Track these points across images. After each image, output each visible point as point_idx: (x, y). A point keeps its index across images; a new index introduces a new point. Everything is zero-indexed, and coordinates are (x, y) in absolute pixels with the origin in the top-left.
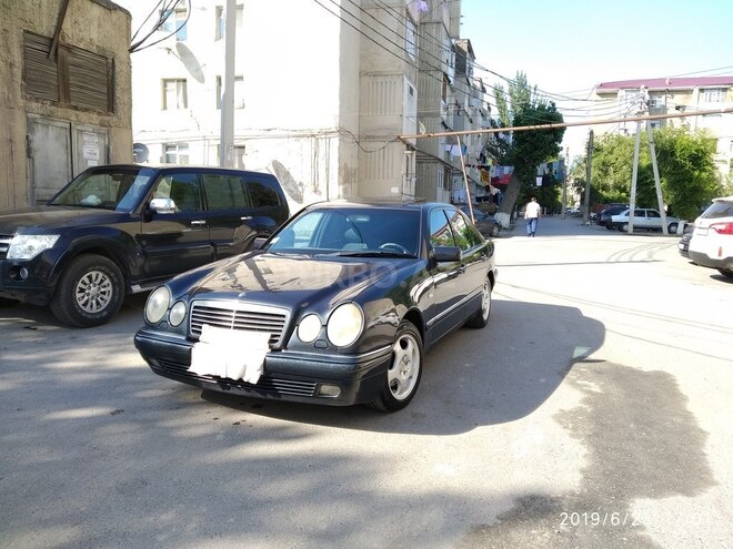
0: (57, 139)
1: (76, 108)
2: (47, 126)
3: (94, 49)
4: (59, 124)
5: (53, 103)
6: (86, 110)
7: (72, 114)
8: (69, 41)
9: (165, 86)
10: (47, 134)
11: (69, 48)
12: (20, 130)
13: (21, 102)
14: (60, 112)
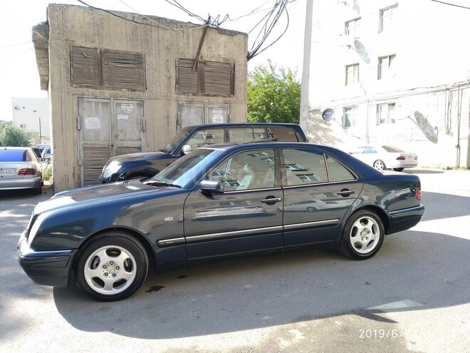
0: (196, 113)
1: (208, 95)
2: (190, 107)
3: (222, 61)
4: (197, 105)
5: (194, 94)
6: (215, 96)
7: (205, 99)
8: (205, 59)
9: (347, 70)
10: (190, 111)
11: (205, 63)
12: (173, 110)
13: (174, 96)
14: (198, 98)
